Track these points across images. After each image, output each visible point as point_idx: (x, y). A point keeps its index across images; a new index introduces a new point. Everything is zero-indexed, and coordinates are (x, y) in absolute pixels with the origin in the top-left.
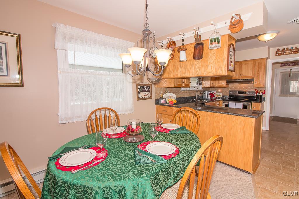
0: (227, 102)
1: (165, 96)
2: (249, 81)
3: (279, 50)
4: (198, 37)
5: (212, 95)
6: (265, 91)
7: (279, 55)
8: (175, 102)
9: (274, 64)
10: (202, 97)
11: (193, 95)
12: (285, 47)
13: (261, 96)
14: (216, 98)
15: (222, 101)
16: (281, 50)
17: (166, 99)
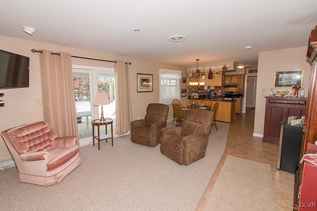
0: (223, 98)
1: (192, 95)
2: (235, 86)
3: (250, 70)
4: (210, 71)
5: (215, 94)
6: (243, 91)
7: (251, 72)
8: (198, 97)
9: (248, 76)
10: (210, 95)
11: (204, 94)
12: (253, 69)
13: (241, 94)
14: (218, 96)
15: (221, 98)
16: (251, 70)
17: (193, 96)
